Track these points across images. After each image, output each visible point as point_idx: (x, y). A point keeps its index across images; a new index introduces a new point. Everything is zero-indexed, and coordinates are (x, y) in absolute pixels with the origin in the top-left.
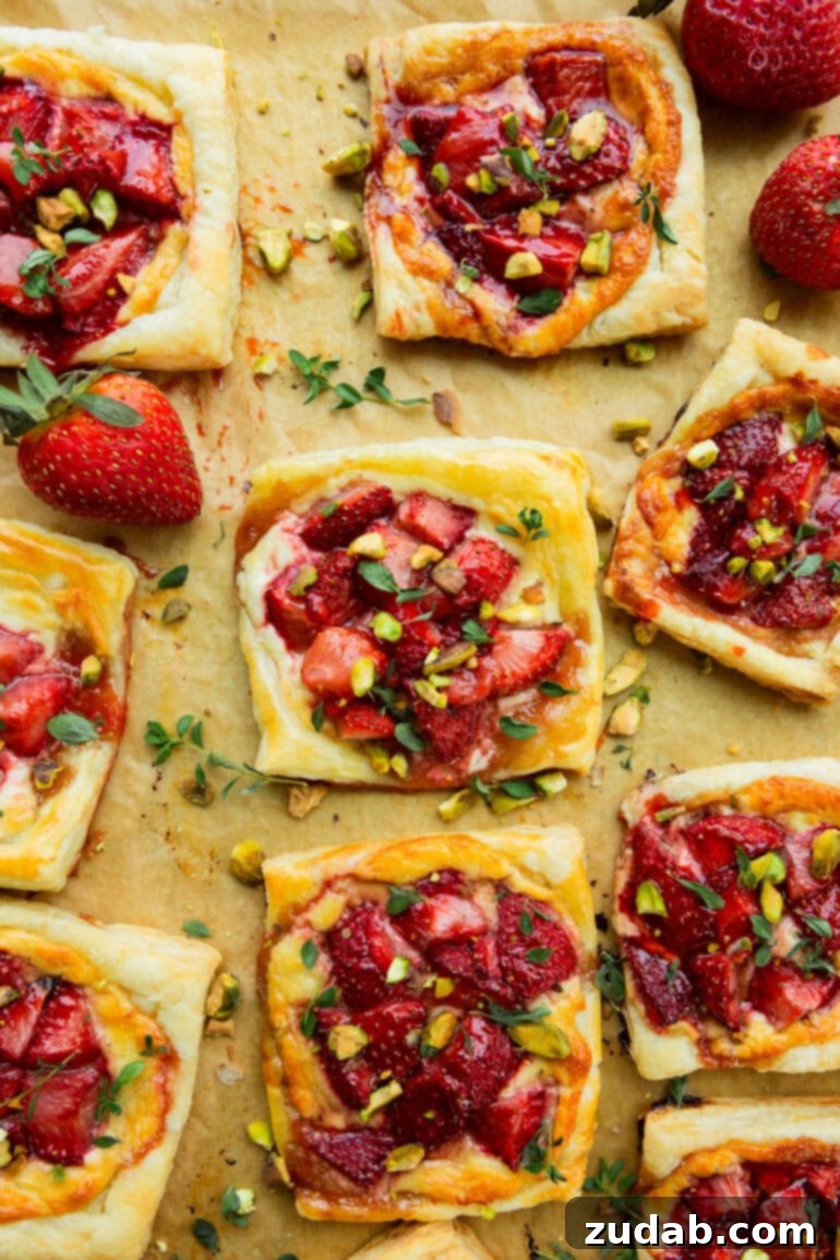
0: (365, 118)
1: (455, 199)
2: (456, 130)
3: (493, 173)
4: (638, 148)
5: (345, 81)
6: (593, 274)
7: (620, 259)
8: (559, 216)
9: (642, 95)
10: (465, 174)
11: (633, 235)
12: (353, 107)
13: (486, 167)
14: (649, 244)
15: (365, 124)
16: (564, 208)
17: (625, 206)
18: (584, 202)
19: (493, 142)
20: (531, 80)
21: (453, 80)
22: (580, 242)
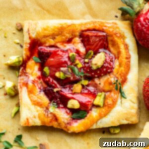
0: (22, 44)
1: (51, 80)
2: (53, 57)
3: (65, 73)
4: (116, 64)
5: (15, 31)
6: (98, 106)
7: (107, 103)
8: (88, 85)
9: (118, 47)
10: (55, 72)
11: (112, 94)
12: (18, 41)
13: (62, 71)
14: (118, 97)
15: (22, 46)
16: (90, 82)
17: (111, 84)
18: (97, 81)
19: (65, 62)
20: (81, 39)
21: (54, 38)
22: (94, 95)
